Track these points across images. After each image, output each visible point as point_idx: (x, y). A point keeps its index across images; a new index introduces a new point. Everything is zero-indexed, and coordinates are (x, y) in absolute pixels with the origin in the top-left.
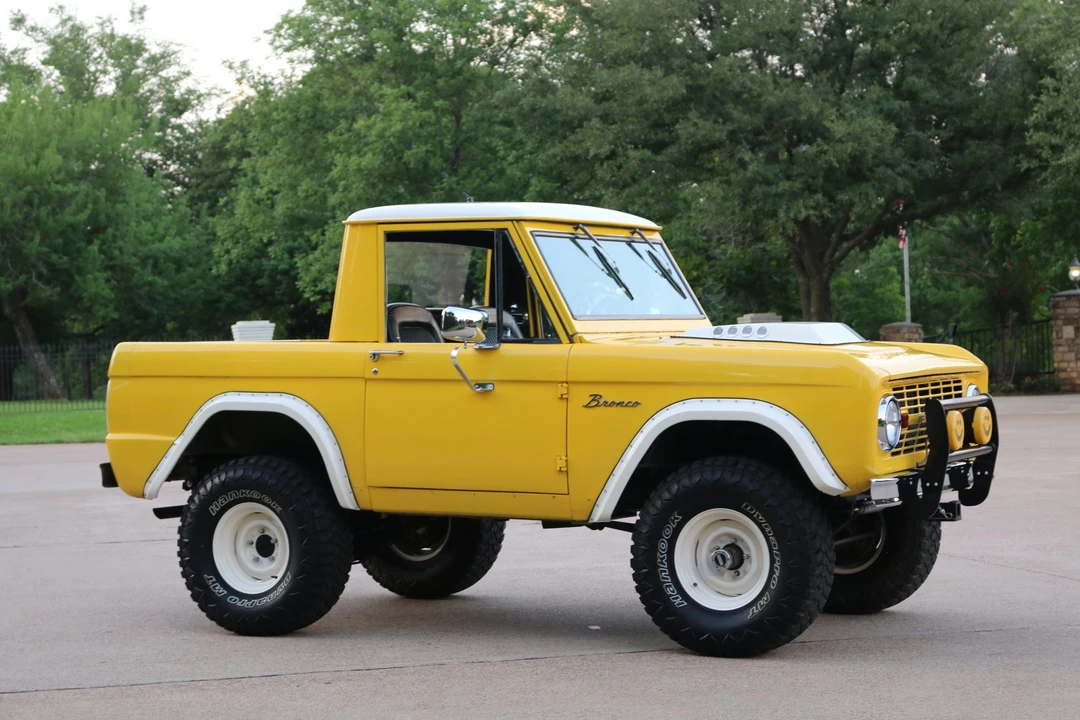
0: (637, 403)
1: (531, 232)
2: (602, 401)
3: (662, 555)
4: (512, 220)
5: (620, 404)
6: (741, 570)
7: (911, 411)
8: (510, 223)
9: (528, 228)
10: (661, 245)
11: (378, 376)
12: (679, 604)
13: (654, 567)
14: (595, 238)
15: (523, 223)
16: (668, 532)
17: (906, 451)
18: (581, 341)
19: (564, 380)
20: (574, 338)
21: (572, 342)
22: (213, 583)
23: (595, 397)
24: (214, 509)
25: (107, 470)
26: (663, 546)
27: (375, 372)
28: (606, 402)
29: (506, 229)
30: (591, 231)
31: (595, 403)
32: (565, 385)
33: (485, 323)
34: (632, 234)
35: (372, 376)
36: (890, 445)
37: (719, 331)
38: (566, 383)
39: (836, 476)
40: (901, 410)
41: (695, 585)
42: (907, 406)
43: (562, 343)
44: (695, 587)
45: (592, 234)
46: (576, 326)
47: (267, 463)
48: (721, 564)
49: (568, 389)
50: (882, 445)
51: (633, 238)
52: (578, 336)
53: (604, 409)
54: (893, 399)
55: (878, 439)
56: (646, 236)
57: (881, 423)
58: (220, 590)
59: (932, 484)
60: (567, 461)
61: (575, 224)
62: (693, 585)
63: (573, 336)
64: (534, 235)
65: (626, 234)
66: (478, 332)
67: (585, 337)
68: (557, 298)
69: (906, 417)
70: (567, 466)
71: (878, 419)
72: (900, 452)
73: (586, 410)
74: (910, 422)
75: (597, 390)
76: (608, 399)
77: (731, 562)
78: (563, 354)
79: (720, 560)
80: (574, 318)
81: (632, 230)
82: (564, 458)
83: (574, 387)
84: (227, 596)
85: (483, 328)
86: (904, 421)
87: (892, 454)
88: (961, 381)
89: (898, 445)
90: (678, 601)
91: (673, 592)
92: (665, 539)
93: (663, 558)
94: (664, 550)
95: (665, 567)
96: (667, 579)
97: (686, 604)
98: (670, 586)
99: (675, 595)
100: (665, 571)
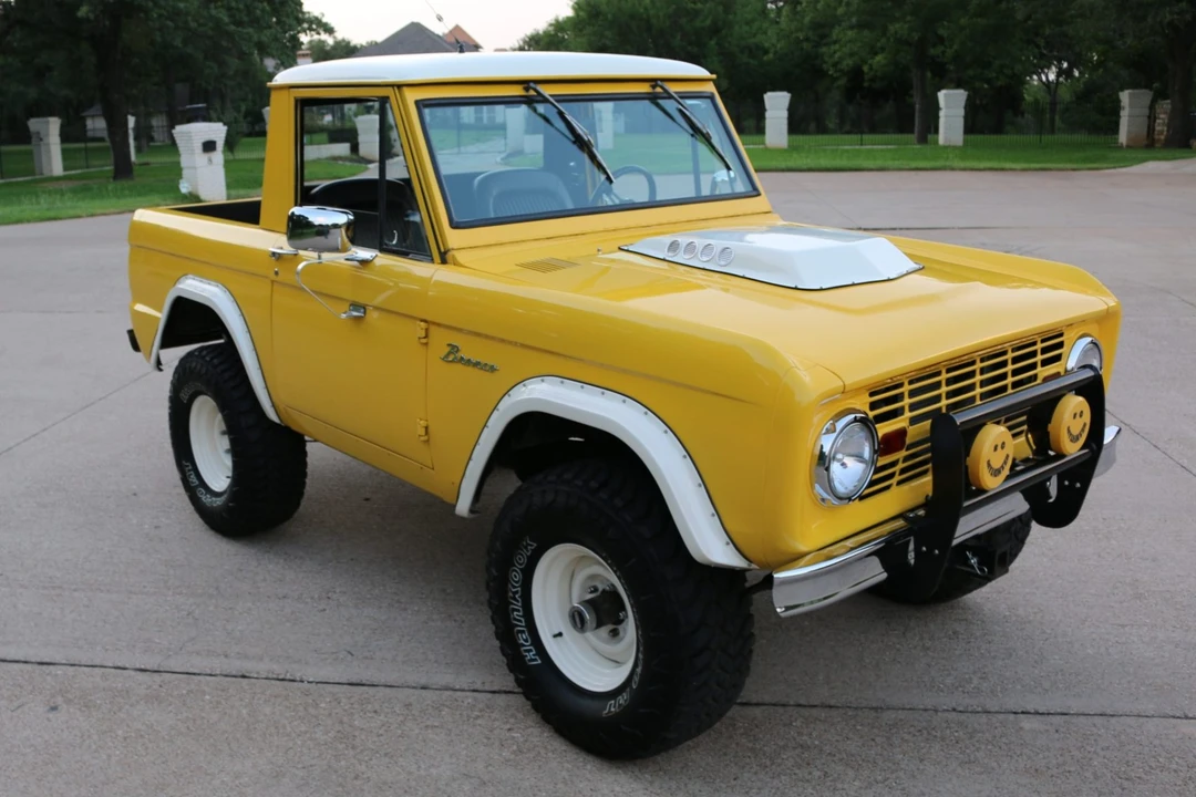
0: (493, 369)
1: (417, 103)
2: (458, 355)
3: (515, 587)
4: (392, 85)
5: (477, 364)
6: (620, 628)
7: (913, 421)
8: (391, 89)
9: (411, 97)
10: (711, 97)
11: (279, 278)
13: (506, 601)
14: (551, 99)
15: (405, 89)
16: (521, 560)
17: (899, 483)
18: (456, 264)
19: (424, 318)
20: (449, 256)
21: (444, 261)
22: (190, 470)
23: (454, 349)
24: (184, 396)
25: (131, 333)
26: (516, 576)
27: (276, 273)
28: (462, 358)
29: (388, 98)
30: (547, 91)
31: (450, 358)
32: (423, 324)
33: (349, 225)
34: (654, 87)
35: (273, 277)
36: (841, 498)
37: (674, 246)
38: (425, 321)
39: (731, 545)
40: (881, 428)
41: (560, 634)
42: (908, 414)
43: (432, 261)
44: (559, 638)
45: (551, 96)
46: (454, 238)
47: (212, 359)
48: (579, 626)
49: (427, 330)
50: (823, 500)
51: (656, 93)
52: (450, 253)
53: (459, 367)
54: (855, 420)
55: (817, 487)
56: (673, 88)
57: (823, 460)
58: (193, 479)
59: (930, 551)
60: (427, 428)
61: (525, 83)
62: (555, 636)
63: (446, 253)
64: (421, 104)
65: (645, 88)
66: (341, 237)
67: (460, 256)
68: (431, 197)
69: (902, 433)
70: (427, 433)
71: (817, 452)
72: (888, 487)
73: (444, 364)
74: (908, 441)
75: (457, 340)
76: (464, 354)
77: (594, 625)
78: (431, 278)
79: (577, 620)
80: (455, 225)
81: (654, 81)
82: (423, 423)
83: (433, 329)
84: (197, 486)
85: (347, 231)
86: (893, 442)
87: (862, 498)
88: (1063, 334)
89: (866, 488)
90: (530, 656)
91: (526, 641)
92: (518, 567)
93: (517, 592)
94: (516, 582)
95: (518, 605)
96: (520, 621)
97: (539, 662)
98: (523, 632)
99: (528, 645)
100: (518, 611)
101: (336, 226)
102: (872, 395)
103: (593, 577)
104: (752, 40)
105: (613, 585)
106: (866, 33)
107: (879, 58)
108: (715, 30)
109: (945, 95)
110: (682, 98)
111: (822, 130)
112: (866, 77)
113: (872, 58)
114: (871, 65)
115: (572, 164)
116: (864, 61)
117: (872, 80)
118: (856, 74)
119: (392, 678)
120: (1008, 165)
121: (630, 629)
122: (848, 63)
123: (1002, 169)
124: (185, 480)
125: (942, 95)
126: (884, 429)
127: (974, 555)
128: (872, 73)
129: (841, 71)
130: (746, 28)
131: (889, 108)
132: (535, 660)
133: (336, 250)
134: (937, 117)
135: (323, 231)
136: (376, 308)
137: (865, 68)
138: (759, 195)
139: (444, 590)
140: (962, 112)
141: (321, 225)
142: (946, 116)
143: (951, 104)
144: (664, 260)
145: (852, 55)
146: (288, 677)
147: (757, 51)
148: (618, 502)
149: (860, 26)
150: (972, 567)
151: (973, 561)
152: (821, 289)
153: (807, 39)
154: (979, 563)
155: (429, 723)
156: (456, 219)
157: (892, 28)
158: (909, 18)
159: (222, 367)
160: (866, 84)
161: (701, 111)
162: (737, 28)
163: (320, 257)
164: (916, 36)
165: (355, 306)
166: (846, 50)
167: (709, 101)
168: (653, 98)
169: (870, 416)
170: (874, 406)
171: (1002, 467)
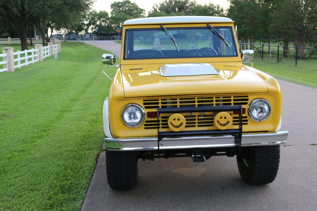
1: (125, 30)
10: (231, 28)
36: (129, 125)
39: (111, 133)
51: (208, 27)
54: (132, 106)
65: (205, 26)
68: (122, 52)
71: (121, 113)
80: (124, 59)
81: (207, 23)
87: (145, 128)
88: (248, 97)
89: (145, 125)
102: (144, 101)
126: (149, 110)
133: (111, 64)
138: (237, 56)
163: (108, 66)
169: (143, 106)
170: (144, 104)
171: (180, 125)
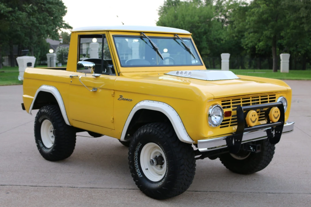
0: (131, 100)
1: (113, 36)
2: (122, 98)
3: (136, 157)
4: (106, 31)
5: (127, 100)
6: (163, 166)
7: (233, 110)
8: (106, 32)
9: (111, 34)
11: (72, 83)
12: (140, 176)
13: (133, 161)
14: (147, 37)
15: (110, 32)
16: (138, 149)
17: (231, 125)
18: (122, 75)
20: (120, 74)
21: (119, 75)
22: (40, 143)
23: (121, 96)
24: (40, 120)
25: (23, 105)
26: (136, 154)
27: (71, 82)
28: (123, 99)
29: (105, 34)
30: (146, 35)
31: (120, 99)
32: (113, 91)
33: (94, 67)
34: (175, 36)
35: (70, 83)
36: (214, 125)
37: (178, 73)
38: (114, 90)
39: (188, 136)
40: (224, 110)
41: (147, 169)
42: (232, 108)
43: (116, 75)
44: (147, 170)
45: (148, 36)
46: (122, 69)
47: (50, 108)
48: (152, 164)
49: (114, 92)
50: (210, 125)
51: (175, 37)
52: (121, 73)
53: (122, 101)
54: (217, 106)
55: (209, 122)
56: (180, 36)
57: (210, 116)
58: (41, 145)
59: (238, 140)
60: (113, 118)
61: (141, 32)
62: (146, 169)
63: (119, 73)
64: (114, 36)
65: (172, 36)
66: (92, 70)
67: (123, 74)
68: (116, 59)
69: (230, 112)
70: (113, 120)
71: (208, 114)
72: (228, 126)
73: (119, 101)
74: (232, 114)
75: (121, 94)
76: (124, 97)
77: (156, 164)
78: (115, 80)
79: (152, 162)
80: (122, 66)
81: (175, 34)
82: (112, 117)
83: (116, 92)
84: (42, 147)
85: (93, 69)
86: (228, 114)
87: (221, 127)
88: (275, 95)
89: (222, 124)
90: (139, 175)
91: (139, 171)
92: (137, 151)
93: (136, 158)
94: (136, 155)
95: (136, 162)
96: (137, 166)
97: (142, 176)
98: (138, 169)
99: (139, 172)
100: (137, 163)
101: (90, 67)
102: (222, 101)
103: (156, 153)
104: (218, 37)
105: (161, 154)
106: (256, 34)
107: (261, 43)
108: (205, 33)
109: (283, 55)
110: (182, 39)
111: (243, 68)
112: (257, 50)
113: (259, 43)
114: (258, 46)
115: (153, 59)
116: (256, 44)
117: (259, 51)
118: (253, 48)
119: (102, 187)
120: (302, 78)
121: (165, 166)
122: (250, 44)
123: (301, 80)
124: (38, 146)
125: (281, 55)
126: (225, 110)
127: (252, 147)
128: (259, 48)
129: (248, 47)
130: (216, 32)
131: (266, 62)
132: (141, 176)
133: (90, 73)
134: (280, 63)
135: (87, 68)
136: (101, 88)
137: (256, 47)
138: (203, 65)
139: (115, 171)
140: (288, 61)
141: (86, 67)
142: (283, 62)
143: (284, 59)
144: (175, 76)
145: (251, 42)
146: (73, 187)
147: (219, 40)
148: (162, 129)
149: (255, 32)
150: (251, 150)
151: (252, 148)
152: (212, 81)
153: (236, 36)
154: (253, 149)
155: (112, 194)
156: (122, 65)
157: (265, 32)
158: (270, 29)
159: (53, 110)
160: (257, 52)
161: (187, 43)
162: (212, 32)
163: (86, 75)
164: (272, 36)
165: (94, 89)
166: (250, 40)
167: (190, 40)
168: (174, 39)
169: (222, 106)
170: (223, 104)
171: (255, 121)
